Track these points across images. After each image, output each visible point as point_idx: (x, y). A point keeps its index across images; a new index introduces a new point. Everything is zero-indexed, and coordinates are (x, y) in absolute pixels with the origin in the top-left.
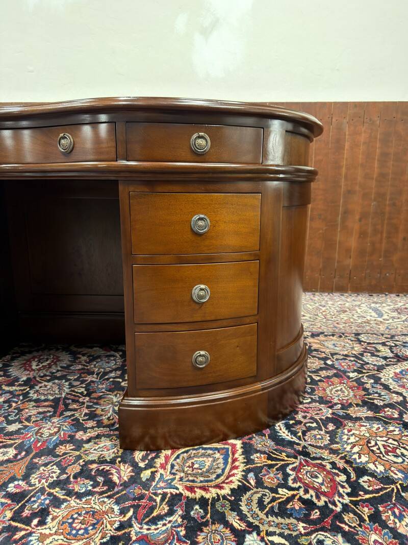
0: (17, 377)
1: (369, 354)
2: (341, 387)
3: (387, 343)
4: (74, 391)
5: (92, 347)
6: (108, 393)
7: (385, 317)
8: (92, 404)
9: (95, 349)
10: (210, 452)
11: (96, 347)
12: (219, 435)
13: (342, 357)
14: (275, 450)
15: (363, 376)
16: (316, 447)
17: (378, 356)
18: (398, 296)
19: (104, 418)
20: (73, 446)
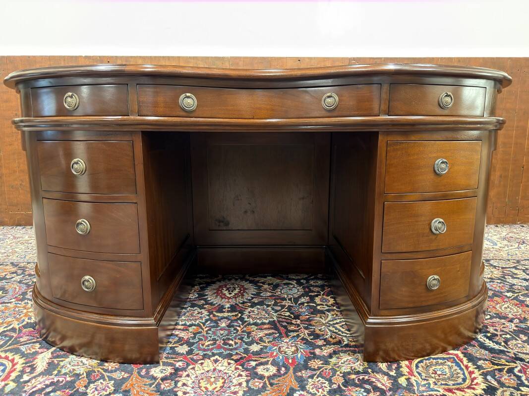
0: (220, 305)
1: (510, 277)
2: (508, 305)
3: (518, 267)
4: (281, 315)
5: (265, 277)
6: (312, 316)
7: (499, 245)
8: (306, 325)
9: (268, 278)
10: (440, 361)
11: (269, 276)
12: (438, 348)
13: (489, 280)
14: (492, 357)
15: (519, 295)
16: (524, 353)
17: (519, 278)
18: (497, 226)
19: (327, 337)
20: (321, 361)
